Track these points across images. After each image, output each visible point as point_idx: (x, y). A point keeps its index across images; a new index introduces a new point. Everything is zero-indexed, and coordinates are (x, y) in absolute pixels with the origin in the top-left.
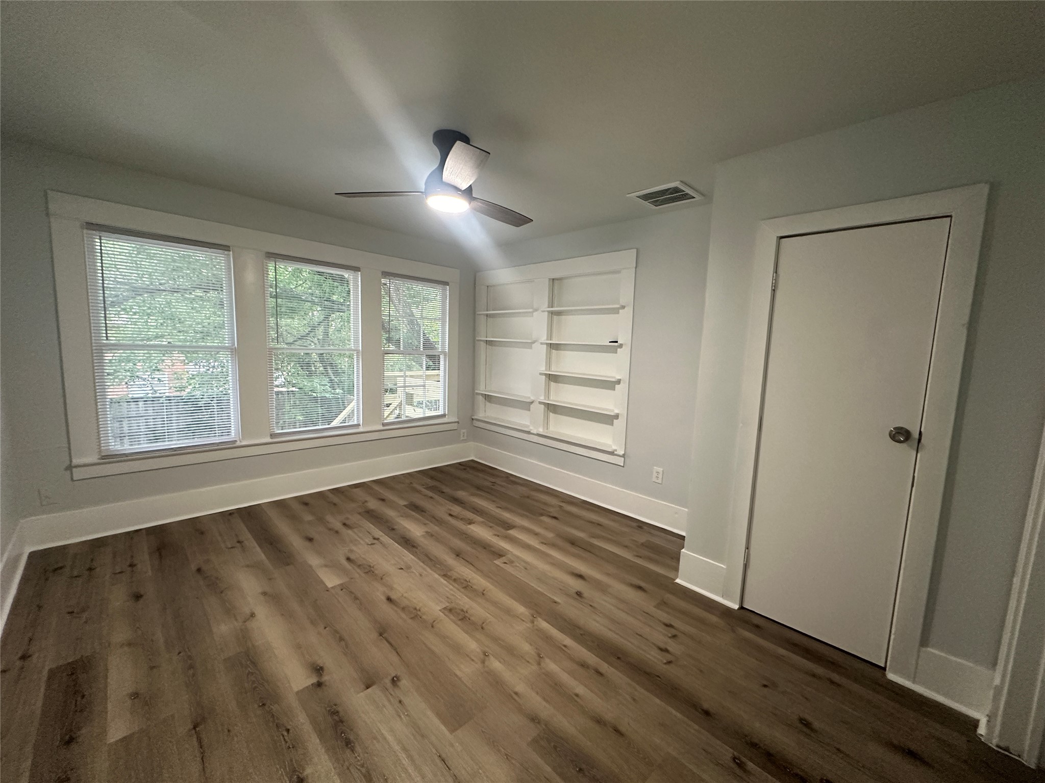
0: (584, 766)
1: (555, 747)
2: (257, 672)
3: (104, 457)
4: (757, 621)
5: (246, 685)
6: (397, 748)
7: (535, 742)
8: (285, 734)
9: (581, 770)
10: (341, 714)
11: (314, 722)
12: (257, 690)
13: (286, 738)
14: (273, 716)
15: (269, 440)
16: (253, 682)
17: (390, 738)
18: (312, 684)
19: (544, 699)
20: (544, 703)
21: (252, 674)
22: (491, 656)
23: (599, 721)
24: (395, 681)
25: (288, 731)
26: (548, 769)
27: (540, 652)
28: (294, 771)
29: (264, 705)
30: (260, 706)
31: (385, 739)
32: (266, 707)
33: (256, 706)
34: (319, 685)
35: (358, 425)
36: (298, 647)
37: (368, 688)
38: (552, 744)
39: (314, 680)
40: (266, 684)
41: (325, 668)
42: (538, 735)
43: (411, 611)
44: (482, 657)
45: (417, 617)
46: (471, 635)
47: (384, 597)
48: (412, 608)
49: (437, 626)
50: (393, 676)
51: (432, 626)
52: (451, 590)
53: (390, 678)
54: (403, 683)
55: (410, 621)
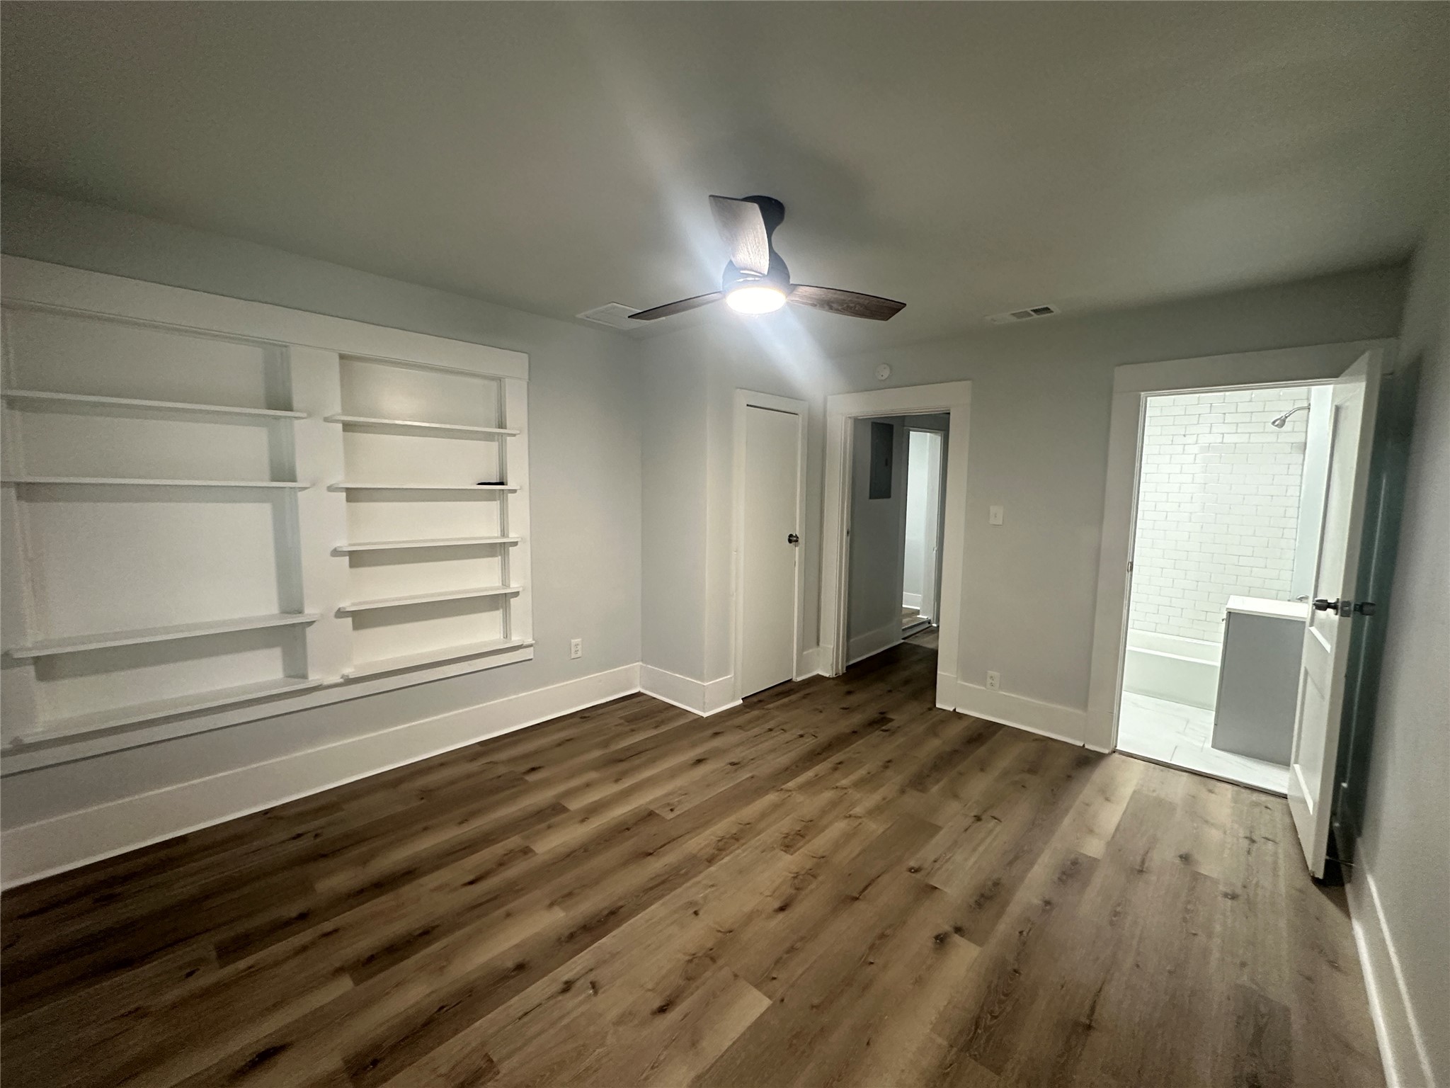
2: (985, 1008)
4: (755, 699)
5: (1009, 1009)
8: (1025, 933)
10: (975, 898)
11: (999, 915)
12: (1007, 990)
13: (1027, 930)
14: (1019, 954)
16: (1001, 1002)
18: (962, 936)
21: (991, 1013)
22: (849, 814)
24: (914, 871)
25: (1021, 933)
28: (1044, 911)
29: (1016, 971)
30: (1020, 974)
32: (1016, 967)
33: (1022, 978)
34: (958, 930)
36: (919, 982)
37: (936, 888)
39: (957, 938)
40: (993, 986)
41: (935, 933)
43: (800, 881)
44: (852, 818)
45: (812, 874)
46: (826, 827)
47: (781, 916)
48: (796, 881)
49: (820, 853)
50: (909, 873)
51: (823, 857)
52: (744, 851)
53: (914, 875)
54: (912, 863)
55: (820, 878)
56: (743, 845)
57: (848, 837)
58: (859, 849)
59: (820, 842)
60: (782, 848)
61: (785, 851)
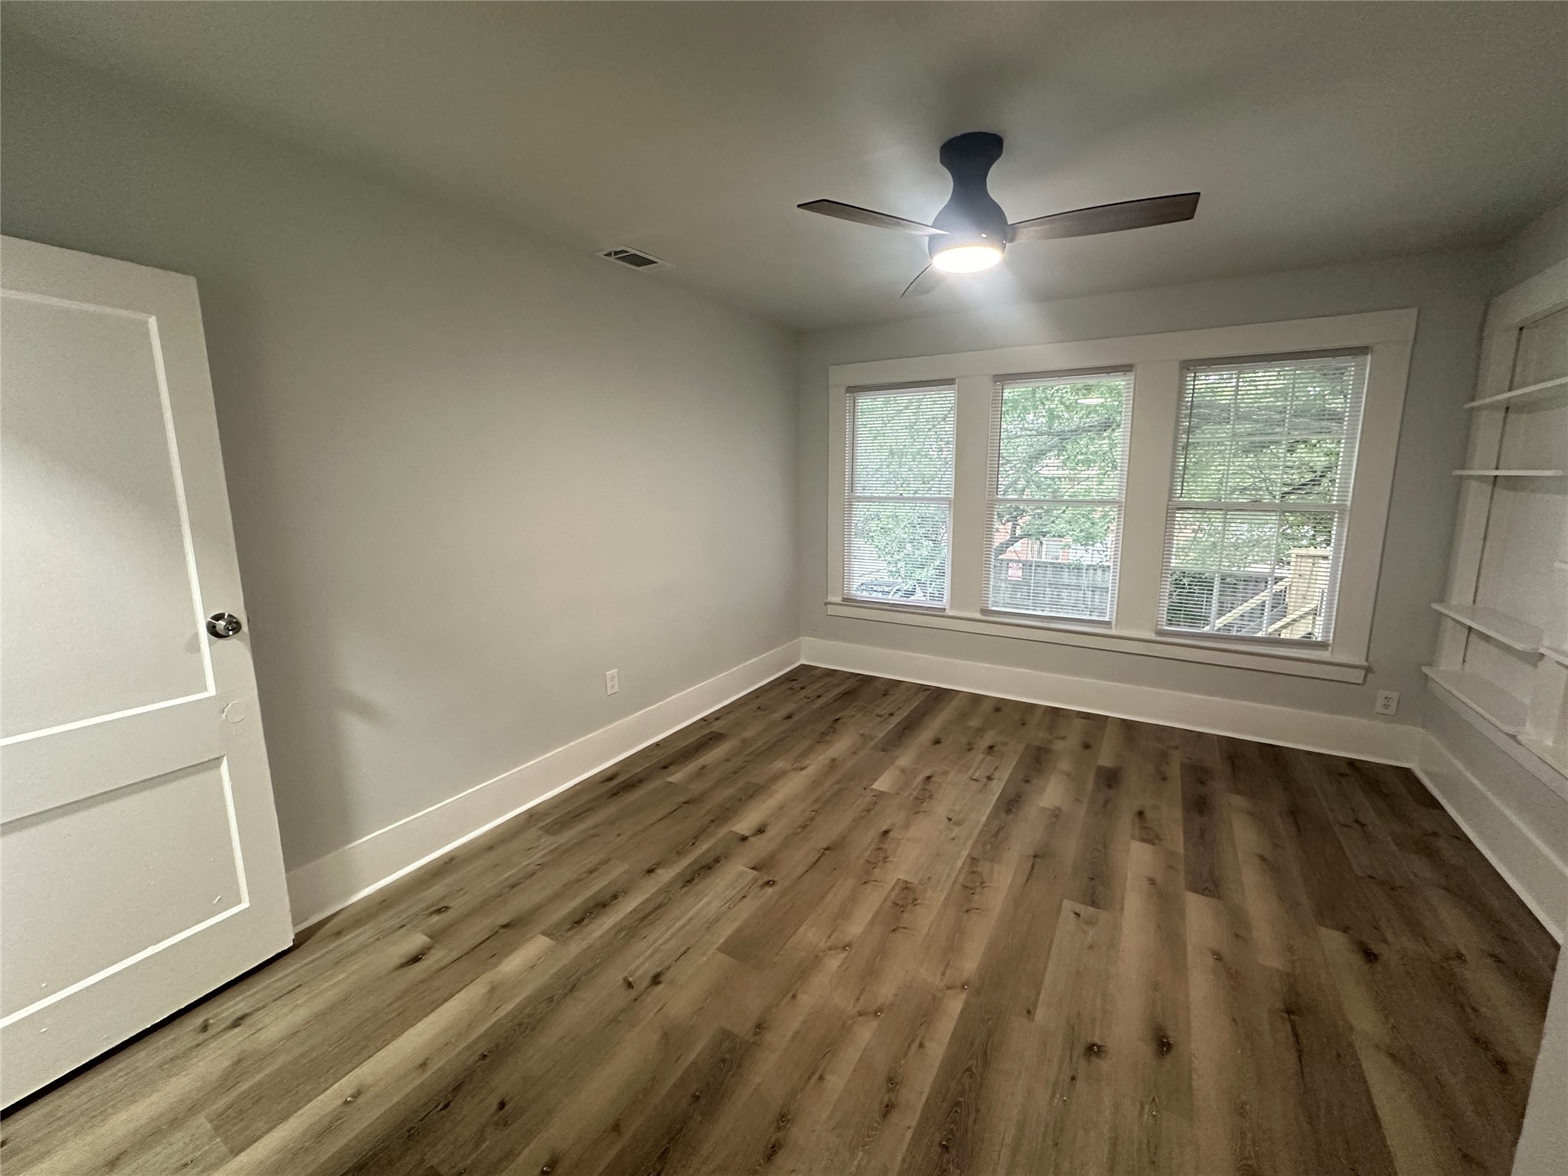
0: (703, 1101)
1: (724, 1060)
3: (844, 599)
5: (729, 803)
6: (690, 914)
7: (726, 1035)
8: (690, 844)
9: (698, 1098)
10: (717, 865)
13: (686, 846)
15: (978, 616)
17: (699, 906)
19: (797, 1032)
20: (790, 1033)
22: (846, 953)
23: (783, 1119)
24: (769, 883)
25: (694, 844)
26: (691, 1057)
27: (885, 1011)
31: (698, 902)
34: (744, 839)
35: (1108, 624)
36: (781, 808)
37: (752, 869)
38: (728, 1056)
39: (748, 833)
42: (737, 1036)
43: (880, 856)
44: (841, 945)
45: (872, 864)
46: (872, 922)
47: (885, 828)
48: (884, 855)
49: (869, 887)
50: (776, 880)
51: (865, 883)
52: (949, 876)
53: (770, 878)
54: (770, 890)
55: (862, 861)
56: (955, 883)
57: (843, 914)
58: (827, 899)
59: (873, 901)
60: (912, 886)
61: (907, 882)
